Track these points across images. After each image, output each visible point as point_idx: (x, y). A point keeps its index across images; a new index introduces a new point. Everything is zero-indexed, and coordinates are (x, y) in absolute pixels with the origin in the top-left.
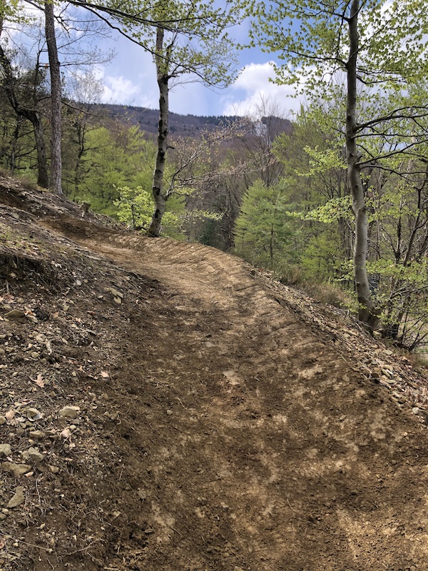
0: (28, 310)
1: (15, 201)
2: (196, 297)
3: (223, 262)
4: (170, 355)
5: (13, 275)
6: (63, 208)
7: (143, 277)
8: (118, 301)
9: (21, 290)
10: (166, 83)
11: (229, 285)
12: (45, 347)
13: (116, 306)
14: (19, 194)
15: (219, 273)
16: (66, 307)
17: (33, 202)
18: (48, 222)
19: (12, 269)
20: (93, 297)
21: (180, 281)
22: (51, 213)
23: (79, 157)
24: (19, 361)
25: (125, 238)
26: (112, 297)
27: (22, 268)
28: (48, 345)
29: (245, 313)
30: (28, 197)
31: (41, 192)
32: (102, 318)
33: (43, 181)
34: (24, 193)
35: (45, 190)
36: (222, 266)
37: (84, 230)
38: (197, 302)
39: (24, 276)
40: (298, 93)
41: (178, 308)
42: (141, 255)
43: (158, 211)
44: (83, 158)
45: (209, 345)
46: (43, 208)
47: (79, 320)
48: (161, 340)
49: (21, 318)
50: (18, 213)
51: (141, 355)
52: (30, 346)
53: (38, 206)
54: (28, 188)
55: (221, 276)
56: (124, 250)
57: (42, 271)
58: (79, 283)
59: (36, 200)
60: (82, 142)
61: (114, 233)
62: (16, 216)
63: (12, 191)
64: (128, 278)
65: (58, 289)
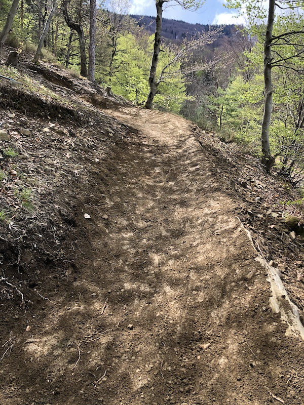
0: (65, 131)
1: (66, 85)
2: (156, 139)
3: (179, 123)
4: (132, 160)
5: (59, 115)
6: (94, 90)
7: (129, 127)
8: (111, 135)
9: (63, 123)
10: (161, 6)
11: (177, 135)
12: (71, 145)
13: (110, 137)
14: (69, 80)
15: (174, 128)
16: (84, 133)
17: (76, 85)
18: (84, 98)
19: (59, 113)
20: (98, 131)
21: (151, 131)
22: (86, 92)
23: (112, 57)
24: (60, 149)
25: (128, 109)
26: (108, 132)
27: (64, 113)
28: (73, 144)
29: (179, 147)
30: (74, 82)
31: (82, 79)
32: (100, 140)
33: (83, 73)
34: (71, 80)
35: (85, 78)
36: (177, 124)
37: (105, 104)
38: (155, 141)
39: (65, 117)
40: (240, 14)
41: (144, 143)
42: (136, 119)
43: (151, 93)
44: (115, 57)
45: (153, 158)
46: (82, 89)
47: (89, 139)
48: (130, 154)
49: (62, 133)
50: (67, 90)
51: (117, 158)
52: (65, 144)
53: (79, 88)
54: (74, 76)
55: (175, 130)
56: (127, 116)
57: (73, 115)
58: (92, 124)
59: (78, 84)
60: (114, 45)
61: (123, 106)
62: (65, 92)
63: (65, 78)
64: (120, 126)
65: (81, 124)
